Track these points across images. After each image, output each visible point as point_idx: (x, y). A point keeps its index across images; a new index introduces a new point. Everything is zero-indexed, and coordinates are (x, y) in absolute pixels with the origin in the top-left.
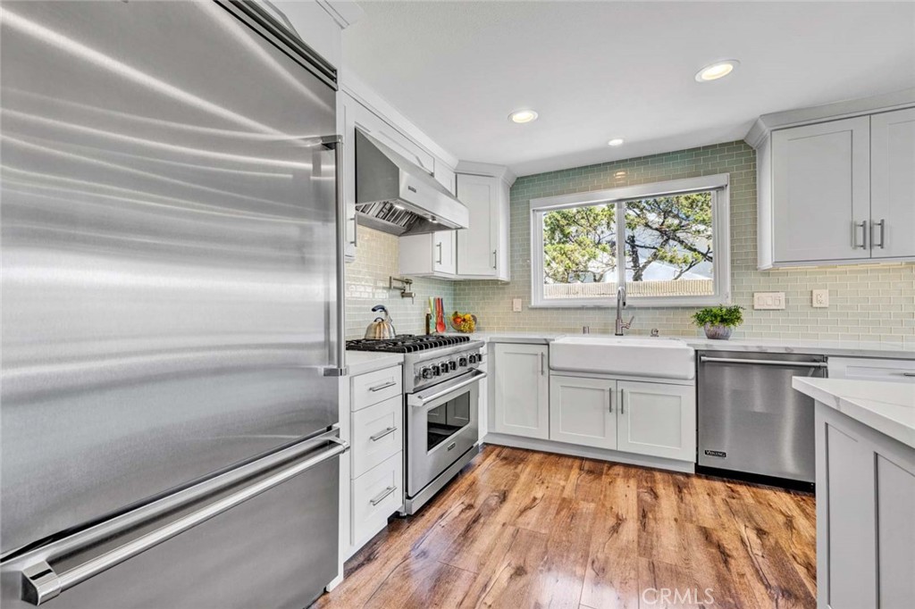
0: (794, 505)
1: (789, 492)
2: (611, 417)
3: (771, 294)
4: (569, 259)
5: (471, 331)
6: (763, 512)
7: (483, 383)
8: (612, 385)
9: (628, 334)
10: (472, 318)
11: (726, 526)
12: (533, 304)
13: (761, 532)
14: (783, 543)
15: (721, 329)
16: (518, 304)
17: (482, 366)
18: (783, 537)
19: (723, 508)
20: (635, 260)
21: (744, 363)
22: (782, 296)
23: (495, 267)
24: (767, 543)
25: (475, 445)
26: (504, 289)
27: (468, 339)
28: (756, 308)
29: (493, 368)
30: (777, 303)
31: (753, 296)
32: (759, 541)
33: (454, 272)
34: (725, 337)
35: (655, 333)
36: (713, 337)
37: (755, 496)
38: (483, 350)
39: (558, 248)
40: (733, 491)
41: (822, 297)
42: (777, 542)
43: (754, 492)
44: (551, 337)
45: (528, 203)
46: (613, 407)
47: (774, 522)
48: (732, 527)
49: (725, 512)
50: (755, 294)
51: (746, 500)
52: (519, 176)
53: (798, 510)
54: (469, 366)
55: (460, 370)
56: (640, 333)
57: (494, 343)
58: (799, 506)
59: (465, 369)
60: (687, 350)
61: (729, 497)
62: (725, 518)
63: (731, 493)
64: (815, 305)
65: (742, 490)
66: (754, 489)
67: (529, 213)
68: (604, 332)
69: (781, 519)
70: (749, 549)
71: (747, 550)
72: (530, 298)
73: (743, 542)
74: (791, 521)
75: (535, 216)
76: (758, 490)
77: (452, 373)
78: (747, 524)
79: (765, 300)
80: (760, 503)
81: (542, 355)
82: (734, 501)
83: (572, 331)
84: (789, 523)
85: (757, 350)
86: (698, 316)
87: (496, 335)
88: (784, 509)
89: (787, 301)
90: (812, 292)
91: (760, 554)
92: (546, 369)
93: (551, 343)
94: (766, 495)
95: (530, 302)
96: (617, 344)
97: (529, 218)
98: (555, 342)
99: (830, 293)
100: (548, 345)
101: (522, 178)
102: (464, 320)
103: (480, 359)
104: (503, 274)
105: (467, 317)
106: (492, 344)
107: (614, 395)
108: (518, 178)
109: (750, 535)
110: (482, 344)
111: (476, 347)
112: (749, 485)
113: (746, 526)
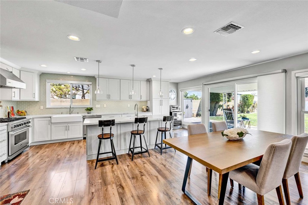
2: (66, 132)
4: (62, 91)
5: (25, 115)
7: (30, 129)
8: (66, 125)
9: (72, 113)
10: (25, 112)
12: (47, 107)
15: (89, 112)
16: (42, 107)
17: (30, 124)
20: (83, 92)
22: (100, 105)
23: (34, 98)
25: (27, 145)
26: (37, 103)
27: (26, 118)
28: (95, 107)
29: (33, 125)
30: (99, 107)
31: (95, 105)
33: (19, 99)
34: (90, 113)
35: (78, 113)
36: (88, 113)
38: (30, 120)
39: (58, 87)
41: (105, 106)
44: (52, 116)
45: (46, 80)
46: (67, 129)
52: (43, 72)
54: (26, 124)
55: (24, 125)
56: (75, 113)
57: (34, 118)
59: (25, 125)
60: (81, 116)
67: (46, 83)
68: (67, 113)
72: (46, 106)
75: (48, 84)
77: (22, 126)
79: (97, 106)
81: (49, 120)
83: (58, 114)
86: (86, 110)
87: (34, 116)
92: (50, 123)
93: (52, 117)
95: (46, 107)
96: (69, 116)
97: (46, 84)
98: (53, 117)
99: (106, 105)
100: (51, 117)
101: (44, 73)
102: (22, 112)
103: (30, 122)
104: (37, 99)
105: (23, 111)
106: (33, 119)
107: (67, 127)
108: (42, 73)
110: (30, 119)
111: (29, 120)
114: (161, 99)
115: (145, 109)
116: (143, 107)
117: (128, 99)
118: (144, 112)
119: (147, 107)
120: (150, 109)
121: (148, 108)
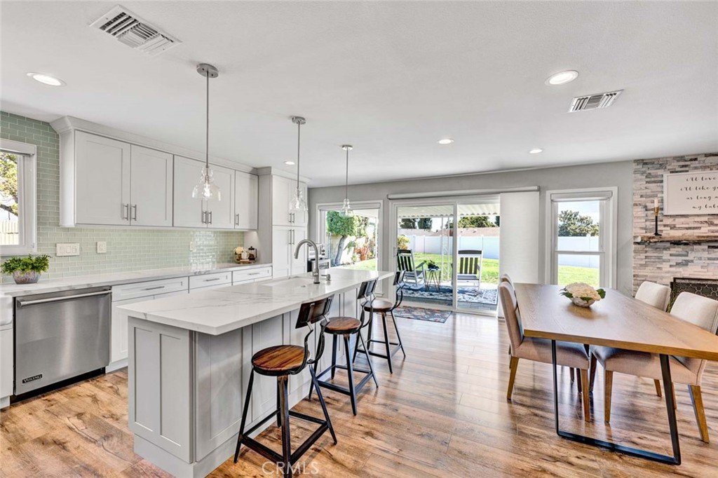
0: (94, 387)
1: (88, 381)
3: (70, 245)
6: (76, 402)
11: (55, 426)
13: (79, 415)
14: (95, 413)
15: (33, 275)
18: (93, 410)
19: (47, 416)
21: (52, 302)
22: (77, 246)
24: (86, 419)
28: (58, 255)
30: (74, 251)
31: (56, 246)
32: (81, 421)
34: (34, 282)
36: (23, 282)
37: (67, 396)
40: (49, 401)
41: (103, 247)
42: (91, 415)
43: (66, 394)
47: (85, 405)
48: (59, 424)
49: (50, 418)
50: (58, 245)
51: (62, 402)
53: (97, 389)
58: (97, 386)
60: (4, 299)
61: (48, 406)
62: (51, 422)
63: (48, 403)
64: (99, 252)
65: (56, 396)
66: (65, 391)
69: (89, 400)
70: (76, 430)
71: (75, 431)
73: (70, 428)
74: (95, 398)
76: (68, 390)
78: (69, 416)
79: (65, 249)
80: (72, 398)
82: (52, 407)
84: (95, 399)
85: (68, 289)
86: (7, 265)
88: (88, 393)
89: (81, 249)
90: (97, 243)
91: (84, 428)
94: (75, 390)
99: (107, 244)
109: (75, 421)
112: (60, 391)
113: (68, 418)
114: (290, 228)
115: (245, 257)
116: (238, 250)
117: (200, 224)
118: (244, 263)
119: (251, 249)
120: (262, 256)
121: (253, 252)
